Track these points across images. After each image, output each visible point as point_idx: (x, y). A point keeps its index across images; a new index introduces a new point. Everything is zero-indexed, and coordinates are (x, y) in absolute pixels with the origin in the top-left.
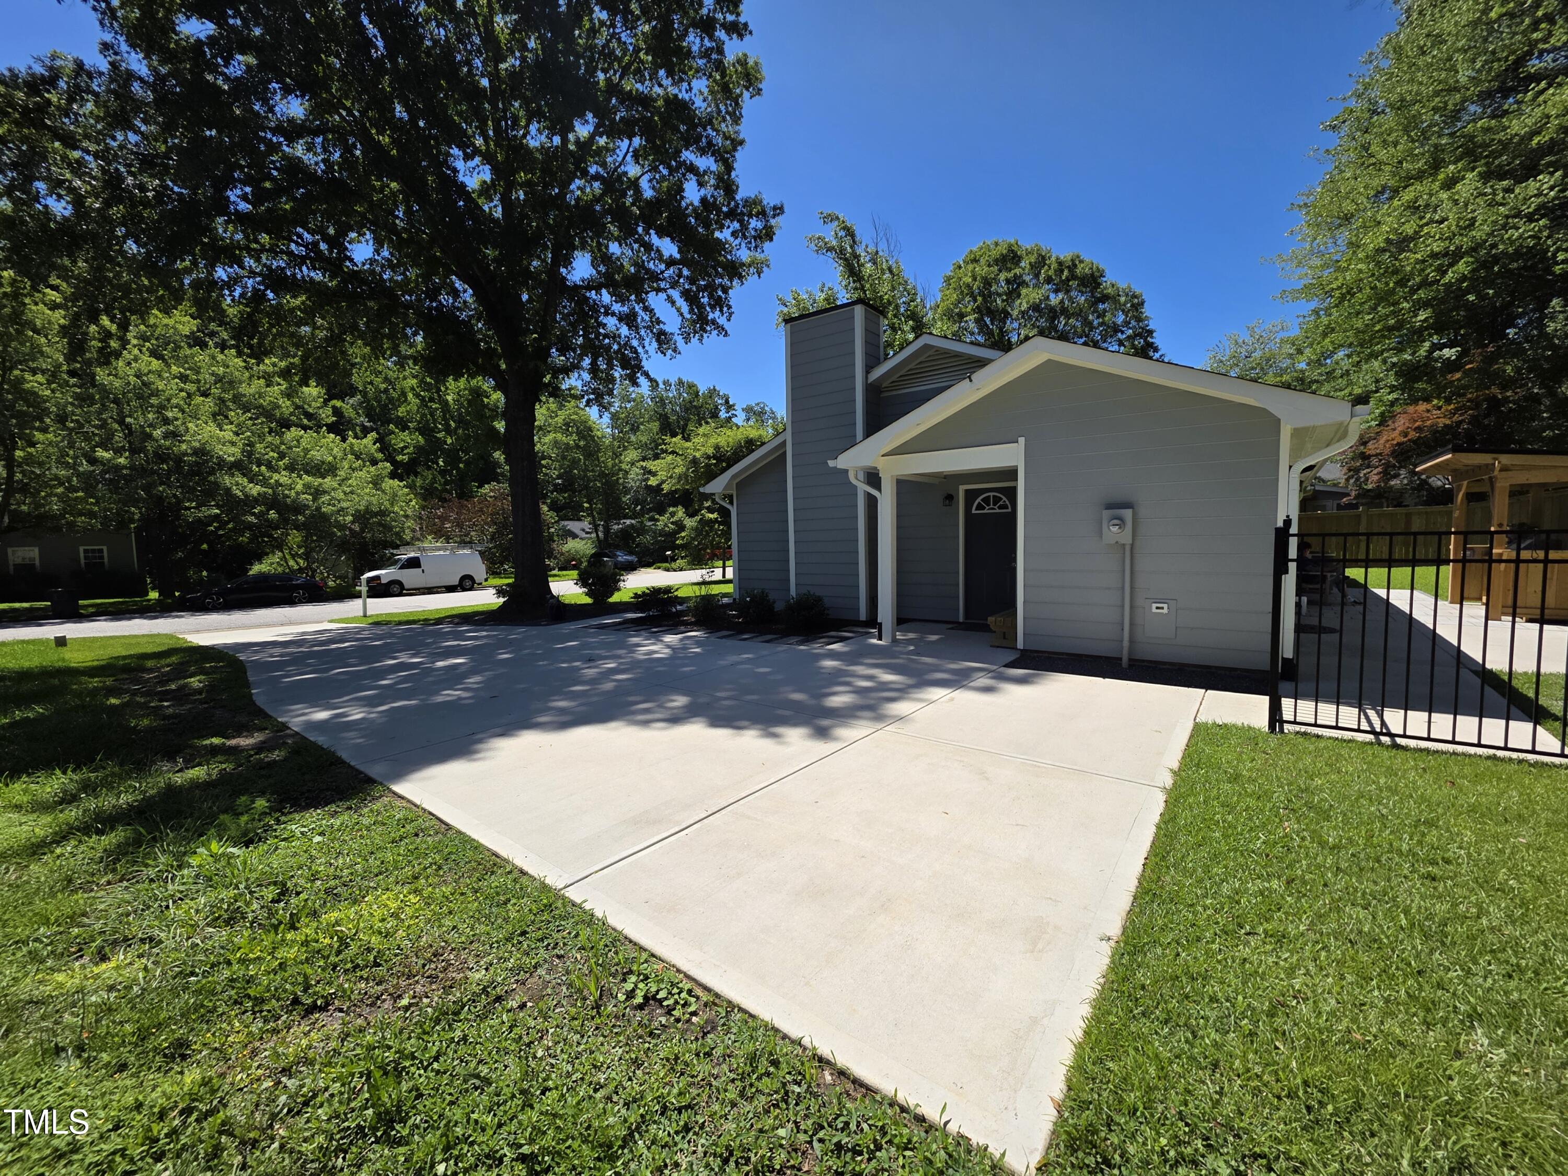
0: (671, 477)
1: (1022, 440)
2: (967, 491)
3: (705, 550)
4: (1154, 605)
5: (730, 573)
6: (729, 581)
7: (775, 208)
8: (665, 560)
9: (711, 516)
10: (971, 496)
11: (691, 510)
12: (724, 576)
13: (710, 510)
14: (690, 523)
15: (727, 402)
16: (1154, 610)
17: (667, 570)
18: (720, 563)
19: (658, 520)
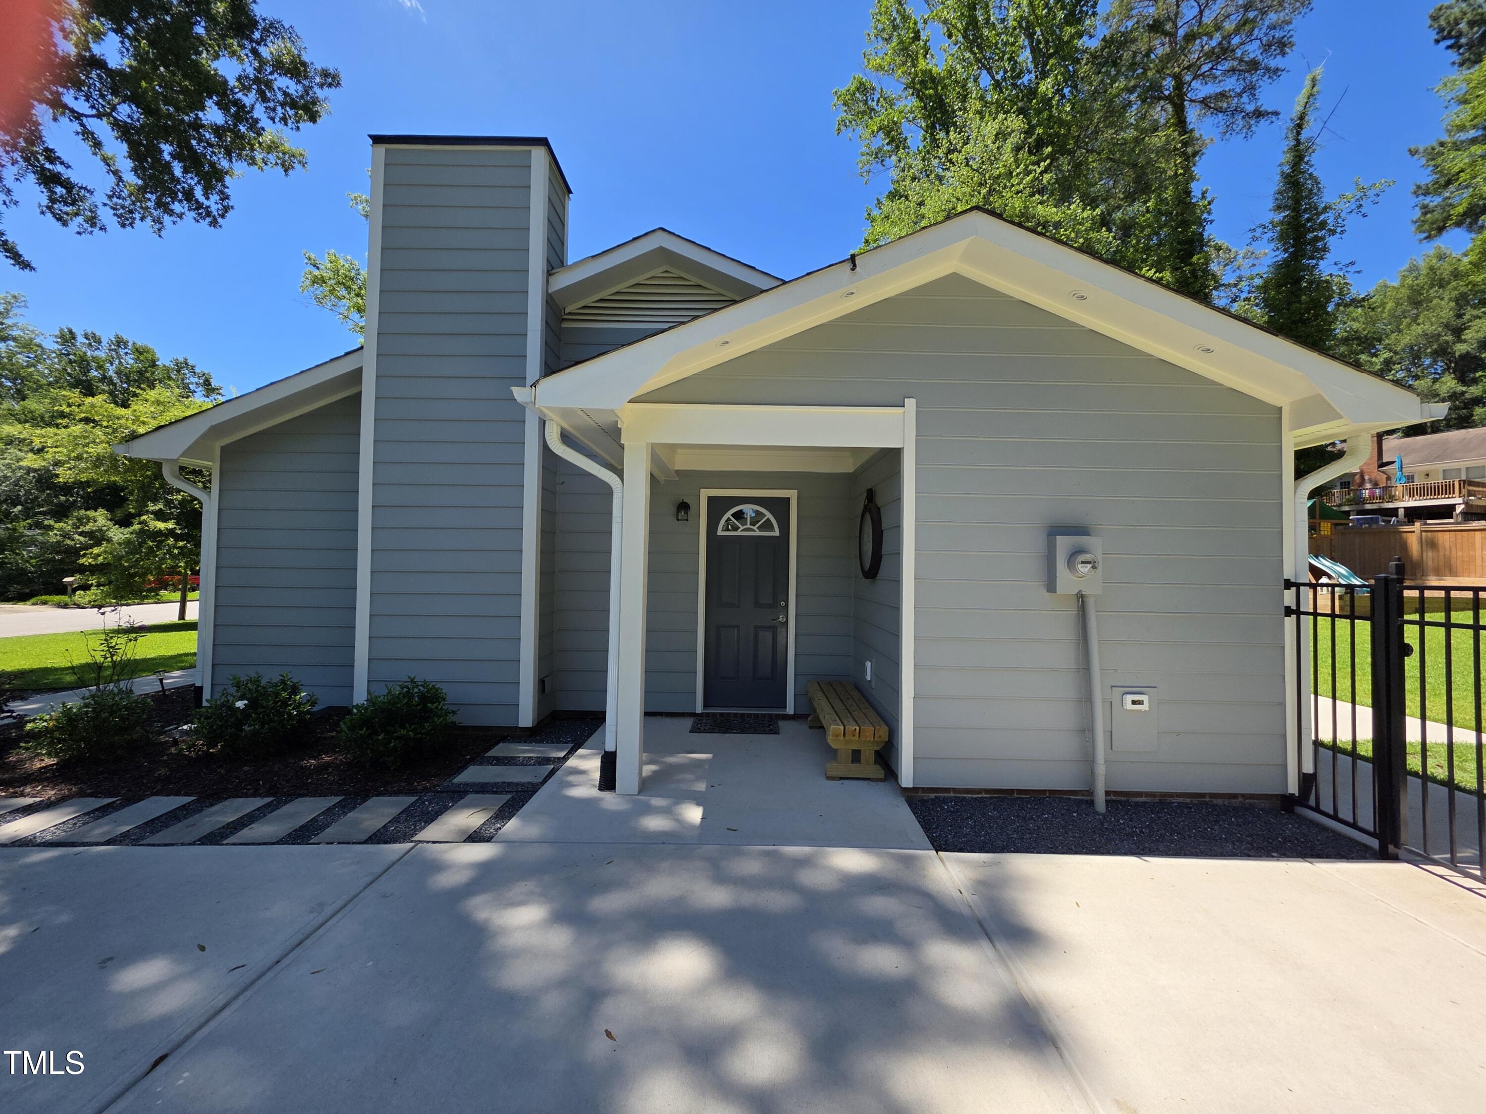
0: (79, 458)
1: (910, 403)
2: (711, 499)
3: (143, 575)
4: (1129, 698)
5: (193, 612)
6: (192, 626)
7: (325, 74)
8: (62, 590)
9: (161, 525)
10: (717, 506)
11: (119, 514)
12: (182, 615)
13: (160, 516)
14: (118, 534)
15: (207, 383)
16: (1129, 706)
17: (65, 606)
18: (178, 595)
19: (50, 528)
